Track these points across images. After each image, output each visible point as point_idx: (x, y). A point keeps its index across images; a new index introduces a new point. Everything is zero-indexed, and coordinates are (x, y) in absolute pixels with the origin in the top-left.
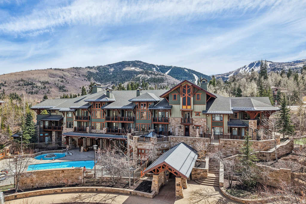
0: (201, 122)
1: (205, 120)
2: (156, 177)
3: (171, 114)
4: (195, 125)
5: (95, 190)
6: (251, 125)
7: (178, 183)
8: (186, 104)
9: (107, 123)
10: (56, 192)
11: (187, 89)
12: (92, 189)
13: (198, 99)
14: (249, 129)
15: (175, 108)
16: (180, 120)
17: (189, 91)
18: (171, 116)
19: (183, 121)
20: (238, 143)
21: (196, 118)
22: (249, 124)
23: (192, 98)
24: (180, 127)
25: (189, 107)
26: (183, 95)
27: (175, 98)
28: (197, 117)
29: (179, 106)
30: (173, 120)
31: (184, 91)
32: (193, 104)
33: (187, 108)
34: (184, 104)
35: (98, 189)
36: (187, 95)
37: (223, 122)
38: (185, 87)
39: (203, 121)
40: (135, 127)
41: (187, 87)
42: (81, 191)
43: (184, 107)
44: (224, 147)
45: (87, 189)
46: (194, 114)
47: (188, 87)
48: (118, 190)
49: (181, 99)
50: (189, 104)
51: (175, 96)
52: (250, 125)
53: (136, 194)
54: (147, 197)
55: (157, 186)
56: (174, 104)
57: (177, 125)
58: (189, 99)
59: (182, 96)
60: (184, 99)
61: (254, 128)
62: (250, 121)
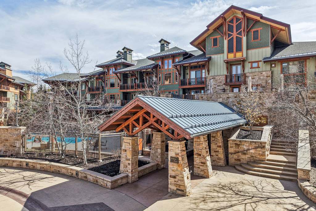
0: (262, 78)
1: (270, 73)
2: (128, 141)
5: (24, 164)
7: (174, 155)
8: (235, 50)
11: (235, 25)
12: (21, 162)
13: (256, 38)
15: (216, 59)
16: (223, 78)
17: (239, 27)
18: (209, 74)
19: (228, 80)
21: (252, 73)
23: (244, 39)
24: (224, 90)
25: (239, 55)
26: (230, 35)
27: (215, 43)
29: (222, 55)
30: (212, 80)
31: (230, 29)
32: (247, 49)
33: (235, 56)
34: (230, 50)
35: (30, 164)
36: (235, 34)
38: (232, 21)
39: (266, 75)
41: (235, 21)
43: (231, 56)
45: (13, 161)
46: (248, 66)
47: (238, 19)
49: (226, 42)
50: (239, 49)
51: (215, 40)
53: (86, 177)
54: (101, 186)
56: (213, 54)
57: (219, 87)
58: (239, 41)
59: (227, 37)
60: (230, 42)
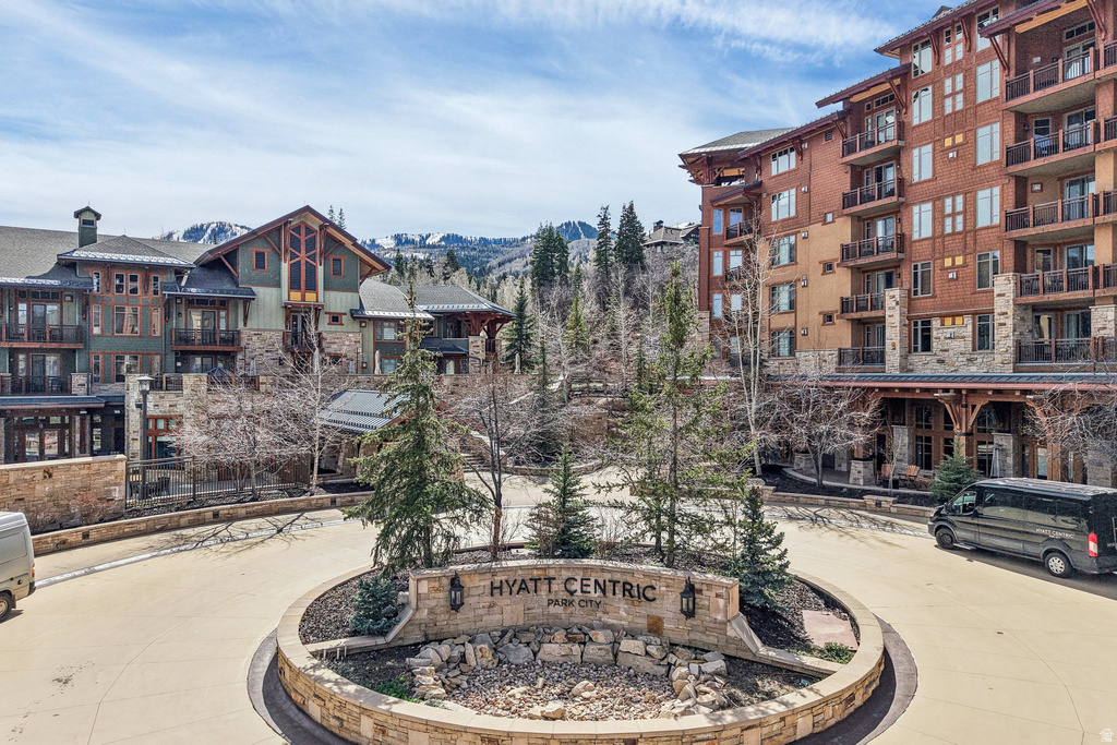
0: (347, 343)
1: (359, 338)
3: (246, 318)
4: (329, 354)
5: (210, 515)
6: (476, 349)
8: (303, 287)
10: (64, 542)
11: (303, 238)
12: (196, 514)
13: (337, 272)
15: (263, 297)
16: (277, 337)
17: (311, 245)
18: (245, 324)
19: (289, 342)
21: (331, 332)
22: (471, 346)
23: (320, 269)
24: (281, 362)
25: (310, 297)
26: (293, 256)
27: (260, 263)
28: (333, 328)
29: (274, 291)
30: (255, 338)
31: (295, 243)
32: (325, 289)
33: (303, 299)
34: (294, 284)
35: (221, 512)
36: (303, 256)
37: (404, 343)
38: (297, 229)
39: (353, 339)
41: (303, 231)
42: (158, 527)
43: (296, 296)
45: (180, 517)
46: (325, 319)
47: (309, 230)
48: (291, 502)
49: (285, 267)
50: (312, 287)
51: (260, 256)
52: (471, 350)
56: (256, 285)
57: (269, 354)
58: (312, 272)
59: (288, 258)
60: (295, 269)
61: (482, 356)
62: (471, 339)
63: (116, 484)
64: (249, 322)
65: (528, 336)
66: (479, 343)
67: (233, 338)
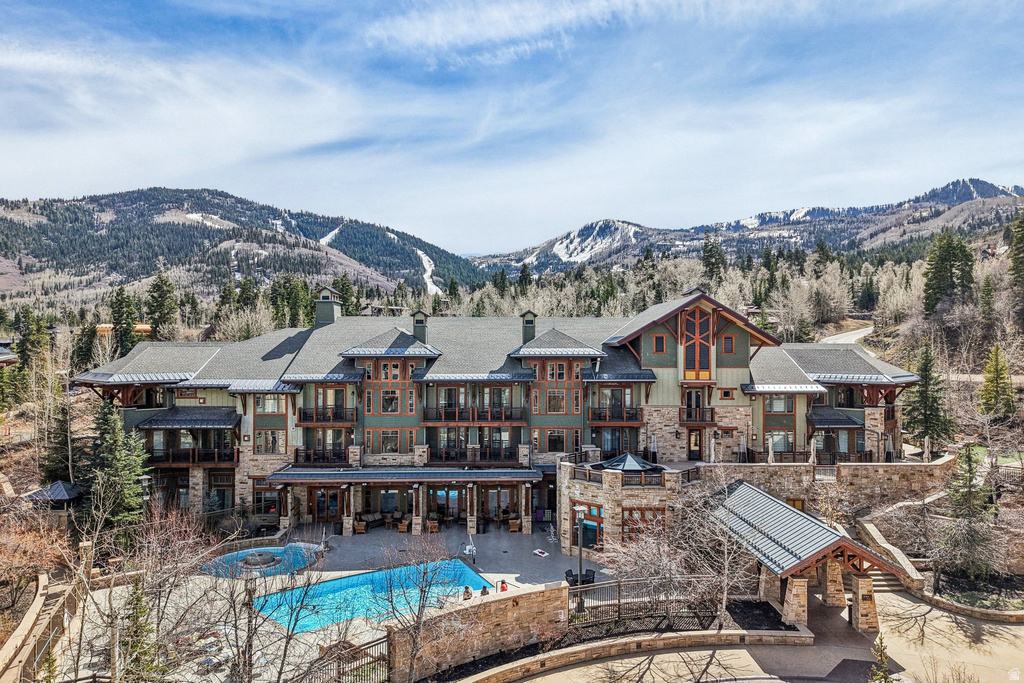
0: (738, 417)
1: (750, 411)
2: (802, 584)
3: (647, 396)
4: (720, 428)
5: (634, 646)
6: (873, 422)
7: (866, 593)
8: (697, 366)
9: (428, 428)
10: (528, 670)
11: (697, 322)
12: (626, 644)
13: (729, 351)
14: (866, 432)
15: (666, 376)
16: (675, 413)
17: (704, 327)
18: (647, 402)
19: (685, 417)
20: (886, 471)
21: (723, 407)
22: (868, 418)
23: (713, 349)
24: (677, 434)
25: (704, 375)
26: (689, 339)
27: (659, 348)
28: (725, 402)
29: (671, 371)
30: (655, 414)
31: (690, 327)
32: (717, 367)
33: (697, 378)
34: (689, 365)
35: (643, 643)
36: (697, 339)
37: (794, 415)
38: (693, 314)
39: (744, 413)
40: (527, 440)
41: (697, 315)
42: (594, 656)
43: (691, 375)
44: (851, 484)
45: (612, 646)
46: (717, 394)
47: (703, 313)
48: (703, 636)
49: (681, 349)
50: (706, 366)
51: (659, 340)
52: (868, 423)
53: (761, 640)
54: (795, 645)
55: (806, 609)
56: (657, 367)
57: (668, 428)
58: (705, 352)
59: (684, 341)
60: (690, 351)
61: (881, 429)
62: (868, 411)
63: (562, 608)
64: (649, 400)
65: (935, 400)
66: (877, 416)
67: (636, 415)
